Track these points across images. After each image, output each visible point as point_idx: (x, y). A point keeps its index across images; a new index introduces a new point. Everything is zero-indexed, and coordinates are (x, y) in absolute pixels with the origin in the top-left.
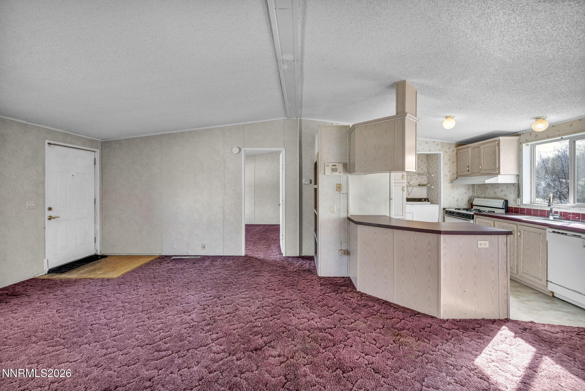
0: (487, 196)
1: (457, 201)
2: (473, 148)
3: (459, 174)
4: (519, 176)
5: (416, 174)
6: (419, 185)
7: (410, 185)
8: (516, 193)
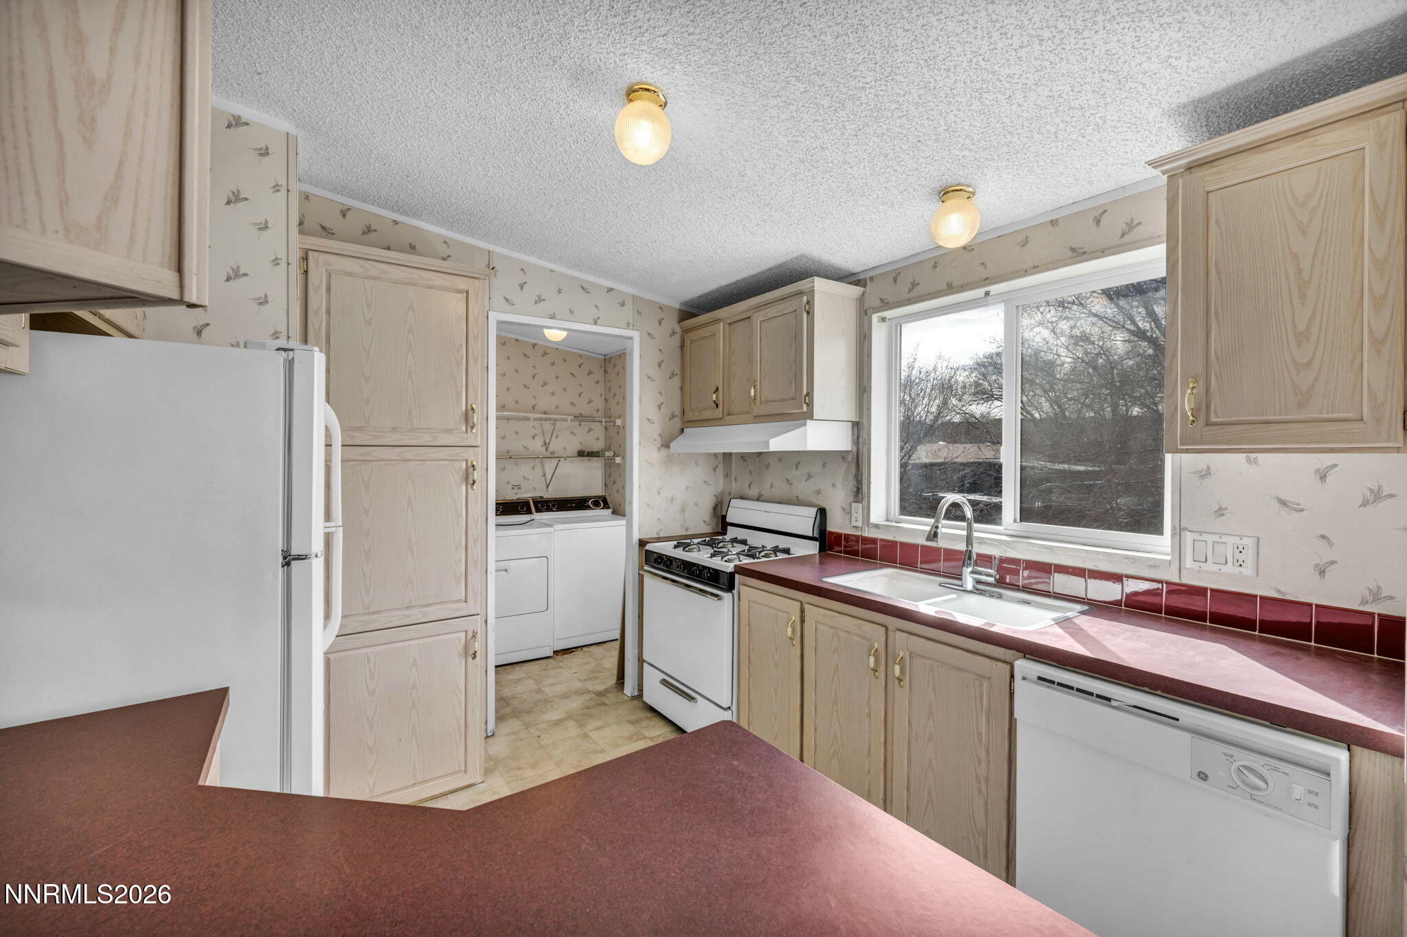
0: (766, 493)
1: (683, 510)
2: (729, 324)
3: (689, 416)
4: (859, 428)
5: (569, 418)
6: (581, 454)
7: (553, 453)
8: (852, 484)
